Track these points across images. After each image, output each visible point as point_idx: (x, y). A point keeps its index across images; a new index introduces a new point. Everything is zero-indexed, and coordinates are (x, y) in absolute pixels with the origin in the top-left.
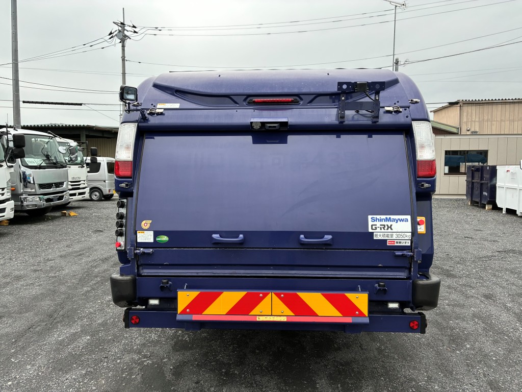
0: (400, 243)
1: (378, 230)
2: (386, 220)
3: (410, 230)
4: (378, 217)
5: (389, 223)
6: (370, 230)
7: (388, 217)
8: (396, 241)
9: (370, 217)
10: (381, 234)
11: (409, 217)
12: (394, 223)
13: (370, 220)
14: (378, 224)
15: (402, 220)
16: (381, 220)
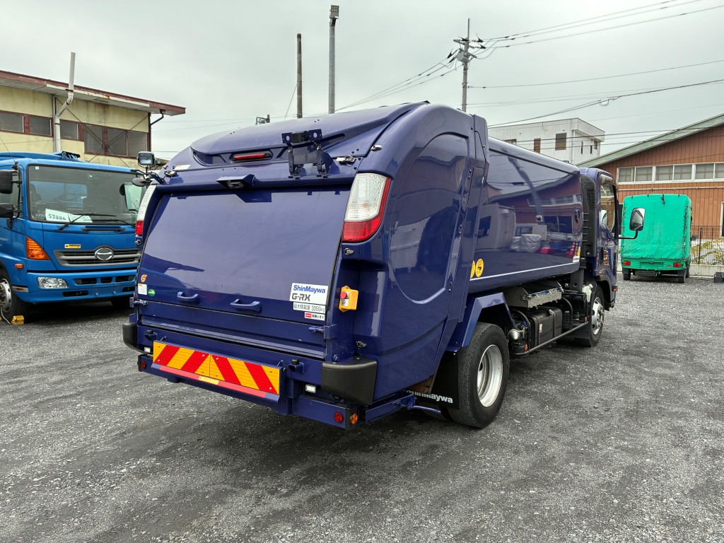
0: (316, 316)
1: (298, 300)
2: (307, 289)
3: (325, 303)
4: (300, 285)
5: (308, 293)
6: (291, 300)
7: (309, 285)
8: (312, 314)
9: (294, 284)
10: (300, 304)
11: (326, 288)
12: (312, 293)
13: (293, 288)
14: (299, 292)
15: (319, 291)
16: (301, 289)
